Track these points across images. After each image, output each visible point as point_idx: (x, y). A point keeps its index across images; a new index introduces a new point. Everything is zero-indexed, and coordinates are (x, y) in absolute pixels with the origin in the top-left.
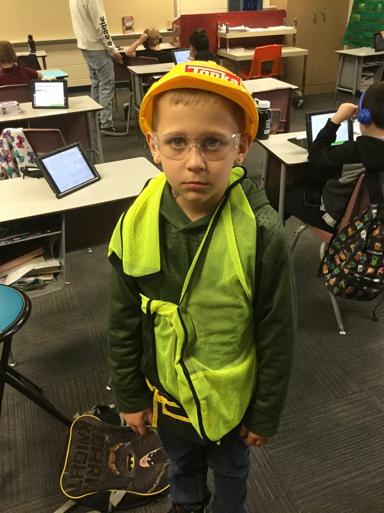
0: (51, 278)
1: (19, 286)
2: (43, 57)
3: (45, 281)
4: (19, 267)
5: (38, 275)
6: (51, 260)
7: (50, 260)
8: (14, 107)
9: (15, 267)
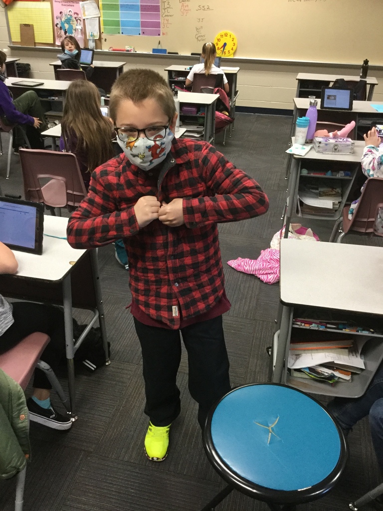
0: (348, 378)
1: (309, 373)
2: (373, 85)
3: (339, 378)
4: (316, 351)
5: (334, 367)
6: (355, 356)
7: (353, 355)
8: (348, 145)
9: (312, 350)
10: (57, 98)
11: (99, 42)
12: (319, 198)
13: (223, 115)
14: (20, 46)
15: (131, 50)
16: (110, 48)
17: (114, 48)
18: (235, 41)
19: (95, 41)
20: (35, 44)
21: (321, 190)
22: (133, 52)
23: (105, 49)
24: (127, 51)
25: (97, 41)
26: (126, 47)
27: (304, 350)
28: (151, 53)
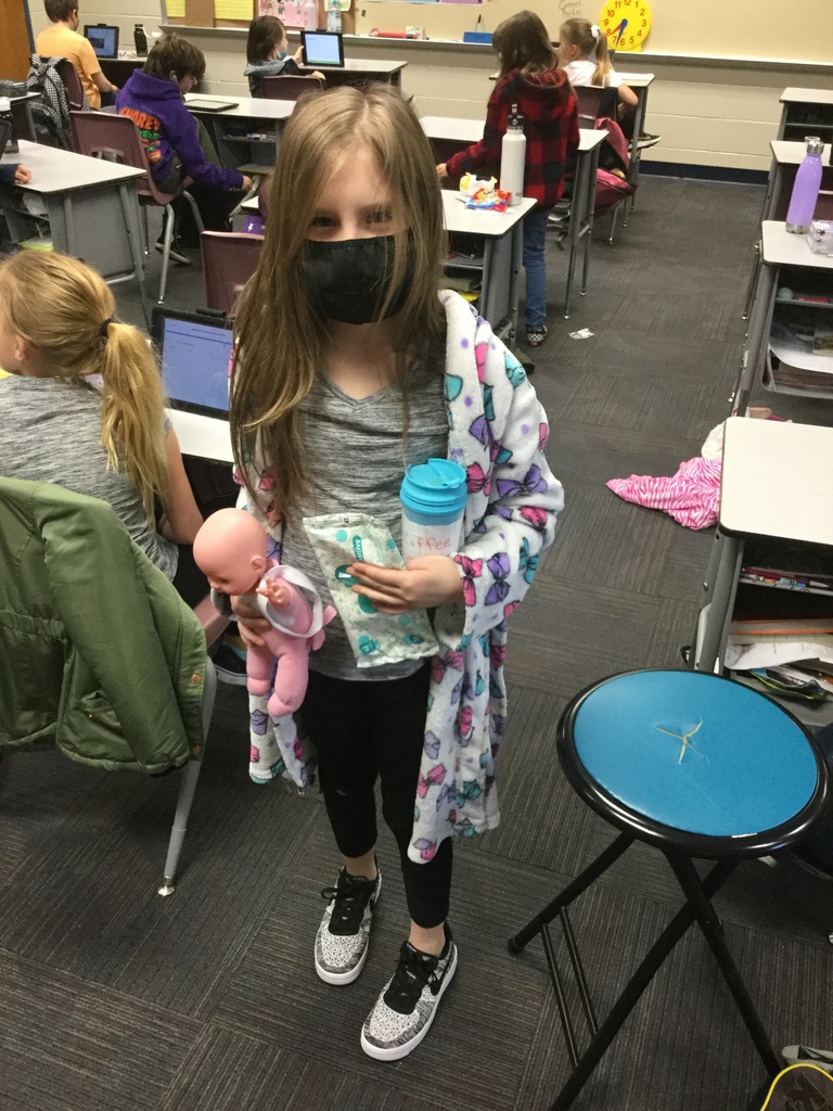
1: (767, 680)
4: (784, 639)
5: (818, 672)
9: (775, 635)
10: (264, 136)
11: (349, 17)
12: (815, 351)
13: (613, 178)
14: (184, 26)
15: (418, 34)
16: (373, 30)
17: (382, 31)
18: (647, 16)
19: (342, 15)
20: (215, 21)
21: (819, 334)
22: (421, 40)
23: (363, 32)
24: (408, 38)
25: (347, 15)
26: (408, 28)
27: (761, 635)
28: (461, 42)
